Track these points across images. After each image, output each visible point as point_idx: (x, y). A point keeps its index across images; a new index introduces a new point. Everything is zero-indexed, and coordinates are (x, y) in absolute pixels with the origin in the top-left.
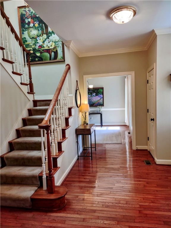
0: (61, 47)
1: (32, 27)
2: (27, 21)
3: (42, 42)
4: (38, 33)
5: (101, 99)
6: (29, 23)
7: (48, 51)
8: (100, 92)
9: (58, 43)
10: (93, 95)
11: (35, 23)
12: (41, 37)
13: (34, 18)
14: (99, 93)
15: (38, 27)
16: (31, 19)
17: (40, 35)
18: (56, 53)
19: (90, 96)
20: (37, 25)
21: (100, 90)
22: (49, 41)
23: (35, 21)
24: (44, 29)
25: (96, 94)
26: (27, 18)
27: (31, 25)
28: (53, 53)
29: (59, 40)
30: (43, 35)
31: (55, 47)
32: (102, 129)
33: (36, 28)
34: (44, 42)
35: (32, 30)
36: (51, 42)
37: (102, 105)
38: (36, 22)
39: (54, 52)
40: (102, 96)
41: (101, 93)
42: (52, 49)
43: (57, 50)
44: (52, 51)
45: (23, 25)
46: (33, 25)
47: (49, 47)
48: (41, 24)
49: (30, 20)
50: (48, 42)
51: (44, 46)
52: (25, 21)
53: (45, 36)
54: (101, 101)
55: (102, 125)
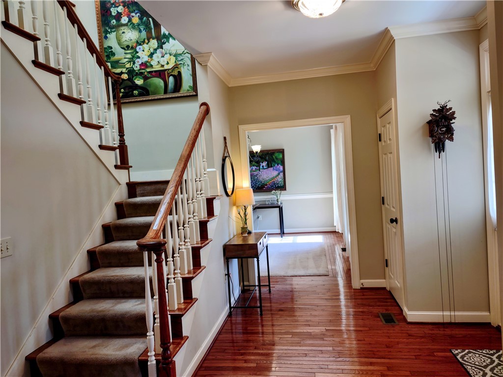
0: (188, 65)
1: (126, 25)
2: (114, 11)
3: (149, 56)
4: (140, 36)
5: (279, 174)
6: (119, 16)
7: (161, 74)
8: (277, 159)
9: (182, 58)
10: (261, 167)
11: (133, 17)
12: (145, 45)
13: (130, 4)
14: (273, 161)
15: (139, 25)
16: (124, 6)
17: (144, 42)
18: (178, 79)
19: (254, 169)
20: (136, 20)
21: (276, 154)
22: (162, 53)
23: (132, 12)
24: (151, 29)
25: (268, 164)
26: (115, 5)
27: (125, 20)
28: (171, 79)
29: (185, 51)
30: (149, 42)
31: (176, 67)
32: (282, 242)
33: (134, 27)
34: (151, 55)
35: (125, 31)
36: (168, 55)
37: (283, 188)
38: (133, 14)
39: (174, 76)
40: (281, 168)
41: (280, 162)
42: (169, 69)
43: (180, 73)
44: (168, 74)
45: (105, 21)
46: (127, 19)
47: (163, 66)
48: (145, 18)
49: (120, 9)
50: (160, 55)
51: (152, 63)
52: (111, 12)
53: (154, 43)
54: (280, 178)
55: (284, 233)
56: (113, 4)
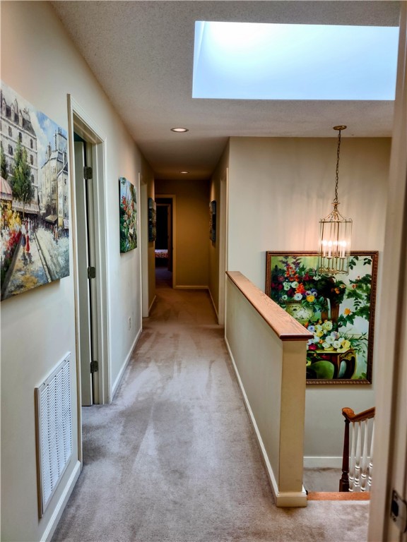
0: (364, 352)
1: (299, 302)
2: (286, 286)
3: (321, 338)
4: (313, 316)
6: (292, 292)
7: (333, 358)
9: (358, 343)
11: (308, 294)
12: (318, 326)
13: (307, 281)
15: (313, 304)
16: (299, 282)
17: (317, 322)
18: (351, 365)
20: (311, 298)
22: (336, 336)
23: (308, 290)
24: (327, 310)
26: (289, 279)
27: (298, 296)
28: (343, 364)
29: (363, 337)
30: (323, 322)
31: (350, 352)
33: (308, 305)
34: (324, 337)
35: (297, 308)
36: (343, 339)
38: (309, 292)
39: (347, 361)
42: (342, 354)
43: (353, 359)
44: (341, 358)
45: (275, 294)
46: (301, 297)
47: (335, 349)
48: (322, 298)
49: (294, 285)
50: (334, 338)
51: (324, 345)
52: (283, 287)
53: (329, 325)
56: (287, 278)
